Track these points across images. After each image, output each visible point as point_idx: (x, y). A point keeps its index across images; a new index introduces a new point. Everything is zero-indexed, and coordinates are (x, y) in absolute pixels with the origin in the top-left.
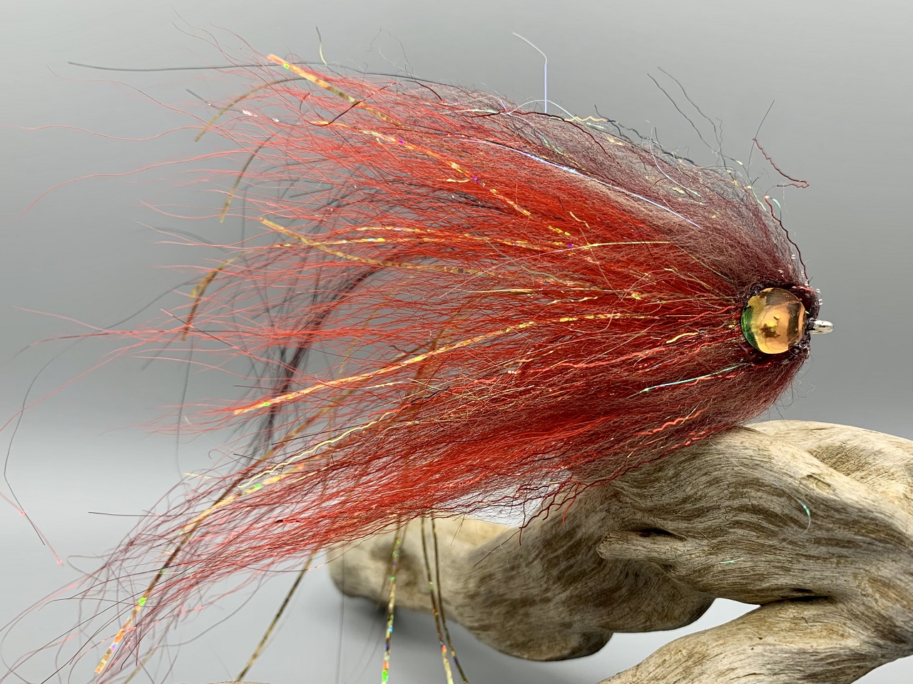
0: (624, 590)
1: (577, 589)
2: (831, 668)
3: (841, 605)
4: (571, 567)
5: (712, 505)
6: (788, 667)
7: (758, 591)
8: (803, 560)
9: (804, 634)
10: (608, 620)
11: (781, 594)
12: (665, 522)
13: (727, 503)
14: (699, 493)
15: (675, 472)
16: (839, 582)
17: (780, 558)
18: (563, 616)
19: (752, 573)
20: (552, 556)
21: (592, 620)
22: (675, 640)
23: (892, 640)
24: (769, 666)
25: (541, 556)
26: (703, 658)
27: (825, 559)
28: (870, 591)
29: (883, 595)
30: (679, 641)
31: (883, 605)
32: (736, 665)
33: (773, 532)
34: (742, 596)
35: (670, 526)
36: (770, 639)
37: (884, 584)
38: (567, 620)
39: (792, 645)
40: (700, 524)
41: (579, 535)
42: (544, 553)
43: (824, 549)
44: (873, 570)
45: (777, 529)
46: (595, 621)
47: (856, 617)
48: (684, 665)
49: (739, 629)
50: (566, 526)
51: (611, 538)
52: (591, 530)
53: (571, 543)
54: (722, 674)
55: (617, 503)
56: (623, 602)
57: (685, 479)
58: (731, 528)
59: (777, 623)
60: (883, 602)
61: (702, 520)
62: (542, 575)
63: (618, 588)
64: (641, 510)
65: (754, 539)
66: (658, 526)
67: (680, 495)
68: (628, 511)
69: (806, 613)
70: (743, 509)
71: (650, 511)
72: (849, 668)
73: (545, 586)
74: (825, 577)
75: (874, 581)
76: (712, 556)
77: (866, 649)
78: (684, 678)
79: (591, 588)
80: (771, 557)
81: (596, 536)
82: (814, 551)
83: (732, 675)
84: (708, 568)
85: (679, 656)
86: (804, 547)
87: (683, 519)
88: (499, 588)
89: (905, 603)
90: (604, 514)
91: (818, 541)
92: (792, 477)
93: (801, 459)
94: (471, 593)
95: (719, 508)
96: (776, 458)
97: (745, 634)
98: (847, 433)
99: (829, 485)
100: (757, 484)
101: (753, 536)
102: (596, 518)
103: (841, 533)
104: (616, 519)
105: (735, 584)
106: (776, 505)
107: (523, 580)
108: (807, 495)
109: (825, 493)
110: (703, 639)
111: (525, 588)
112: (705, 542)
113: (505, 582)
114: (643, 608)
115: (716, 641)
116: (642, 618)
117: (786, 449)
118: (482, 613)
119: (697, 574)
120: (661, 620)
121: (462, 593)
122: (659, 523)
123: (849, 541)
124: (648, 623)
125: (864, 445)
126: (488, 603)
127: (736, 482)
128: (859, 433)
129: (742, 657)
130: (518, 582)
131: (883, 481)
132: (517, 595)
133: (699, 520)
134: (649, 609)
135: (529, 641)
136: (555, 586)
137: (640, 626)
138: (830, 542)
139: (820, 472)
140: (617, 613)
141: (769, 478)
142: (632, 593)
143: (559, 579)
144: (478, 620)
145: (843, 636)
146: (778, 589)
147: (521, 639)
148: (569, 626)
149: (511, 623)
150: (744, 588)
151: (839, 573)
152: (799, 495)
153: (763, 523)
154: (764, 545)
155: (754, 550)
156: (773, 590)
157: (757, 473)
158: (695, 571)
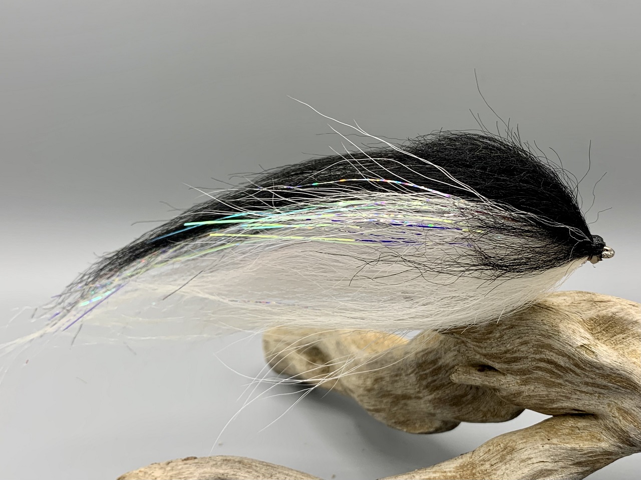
0: (469, 397)
1: (438, 394)
2: (591, 459)
3: (601, 421)
4: (435, 381)
5: (523, 356)
6: (564, 458)
7: (550, 409)
8: (578, 393)
9: (577, 437)
10: (459, 415)
11: (565, 411)
12: (494, 363)
13: (532, 356)
14: (515, 349)
15: (500, 335)
16: (599, 408)
17: (564, 391)
18: (430, 408)
19: (547, 398)
20: (422, 373)
21: (448, 414)
22: (497, 437)
23: (628, 445)
24: (552, 457)
25: (415, 372)
26: (513, 450)
27: (591, 394)
28: (617, 415)
29: (624, 418)
30: (499, 437)
31: (624, 424)
32: (532, 456)
33: (560, 375)
34: (541, 411)
35: (497, 366)
36: (555, 441)
37: (625, 412)
38: (432, 411)
39: (567, 445)
40: (516, 366)
41: (440, 363)
42: (417, 370)
43: (590, 388)
44: (619, 403)
45: (562, 374)
46: (450, 415)
47: (609, 429)
48: (501, 453)
49: (537, 433)
50: (431, 357)
51: (459, 371)
52: (448, 361)
53: (435, 367)
54: (523, 461)
55: (464, 347)
56: (468, 404)
57: (506, 340)
58: (534, 370)
59: (561, 430)
60: (623, 422)
61: (517, 364)
62: (415, 383)
63: (466, 395)
64: (479, 353)
65: (548, 378)
66: (489, 364)
67: (503, 349)
68: (471, 353)
69: (579, 424)
70: (541, 360)
71: (485, 355)
72: (602, 459)
73: (418, 390)
74: (590, 404)
75: (619, 409)
76: (522, 386)
77: (612, 449)
78: (501, 462)
79: (448, 394)
80: (559, 390)
81: (451, 365)
82: (584, 389)
83: (530, 462)
84: (520, 393)
85: (499, 448)
86: (579, 386)
87: (505, 362)
88: (387, 386)
89: (636, 424)
90: (456, 353)
91: (587, 384)
92: (571, 346)
93: (578, 333)
94: (369, 388)
95: (527, 358)
96: (562, 332)
97: (540, 436)
98: (618, 307)
99: (594, 352)
100: (550, 348)
101: (547, 376)
102: (451, 354)
103: (600, 381)
104: (464, 357)
105: (536, 404)
106: (561, 361)
107: (403, 384)
108: (579, 358)
109: (590, 357)
110: (514, 437)
111: (404, 388)
112: (518, 377)
113: (391, 383)
114: (481, 408)
115: (522, 440)
116: (480, 415)
117: (570, 326)
118: (375, 401)
119: (513, 396)
120: (493, 417)
121: (362, 387)
122: (490, 363)
123: (605, 386)
124: (484, 418)
125: (626, 317)
126: (379, 396)
127: (537, 345)
128: (625, 307)
129: (536, 451)
130: (400, 384)
131: (636, 342)
132: (399, 392)
133: (515, 364)
134: (485, 409)
135: (408, 420)
136: (424, 391)
137: (479, 420)
138: (594, 385)
139: (589, 343)
140: (464, 411)
141: (557, 345)
142: (474, 398)
143: (427, 387)
144: (374, 405)
145: (599, 440)
146: (563, 409)
147: (402, 419)
148: (433, 415)
149: (395, 409)
150: (541, 406)
151: (599, 402)
152: (574, 358)
153: (554, 370)
154: (554, 382)
155: (548, 384)
156: (559, 409)
157: (550, 341)
158: (511, 394)
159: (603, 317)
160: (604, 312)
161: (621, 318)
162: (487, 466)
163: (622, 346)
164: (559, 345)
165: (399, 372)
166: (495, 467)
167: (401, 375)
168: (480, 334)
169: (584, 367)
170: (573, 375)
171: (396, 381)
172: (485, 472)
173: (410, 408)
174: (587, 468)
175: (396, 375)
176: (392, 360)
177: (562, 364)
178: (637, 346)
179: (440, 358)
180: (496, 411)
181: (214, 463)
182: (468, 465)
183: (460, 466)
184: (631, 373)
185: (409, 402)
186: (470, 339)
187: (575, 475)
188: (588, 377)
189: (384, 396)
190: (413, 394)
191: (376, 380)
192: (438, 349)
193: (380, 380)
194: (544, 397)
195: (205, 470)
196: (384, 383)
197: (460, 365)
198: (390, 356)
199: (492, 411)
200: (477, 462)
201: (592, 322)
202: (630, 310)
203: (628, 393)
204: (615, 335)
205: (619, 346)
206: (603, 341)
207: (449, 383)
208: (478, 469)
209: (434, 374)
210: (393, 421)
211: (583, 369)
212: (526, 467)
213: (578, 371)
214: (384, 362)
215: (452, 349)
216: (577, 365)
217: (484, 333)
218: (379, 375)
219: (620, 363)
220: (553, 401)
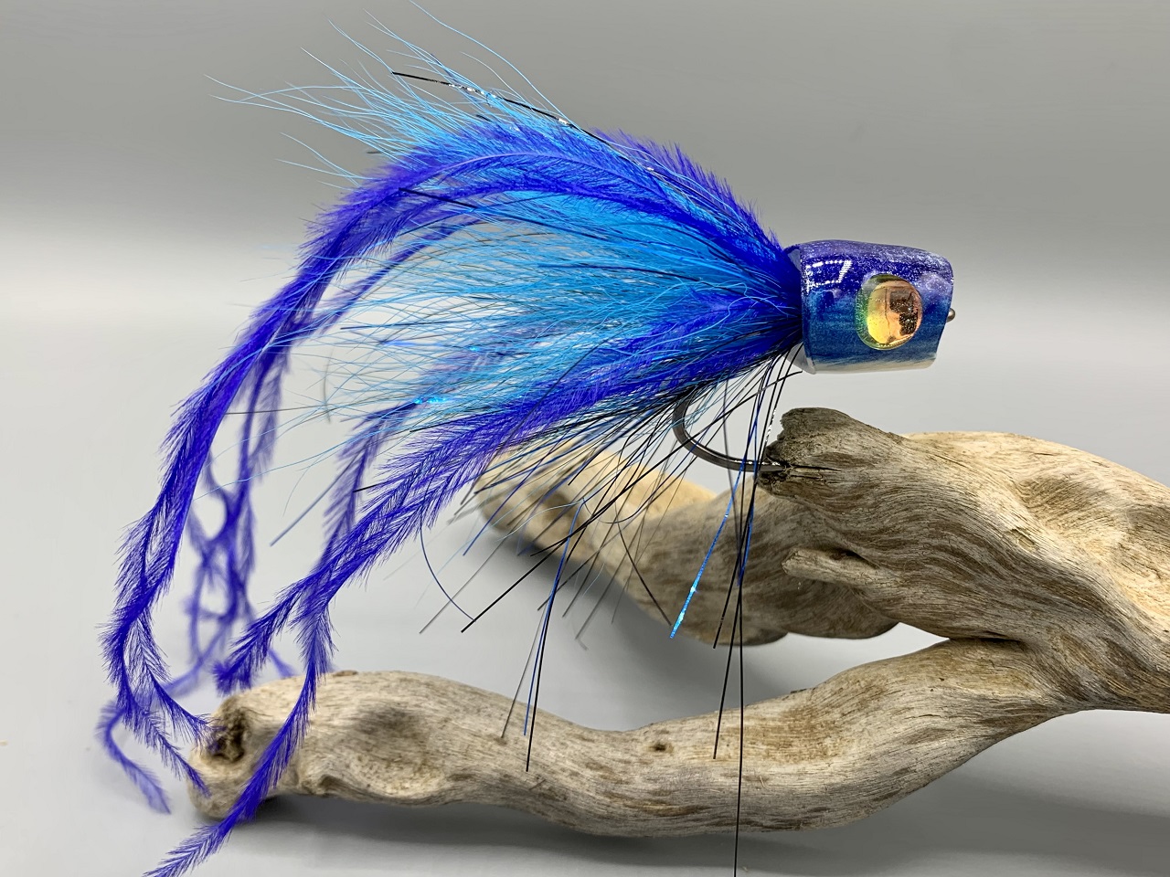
0: (810, 595)
1: (759, 587)
2: (1010, 715)
3: (1032, 655)
5: (909, 539)
6: (966, 712)
7: (948, 628)
8: (998, 606)
9: (989, 678)
10: (789, 622)
11: (972, 634)
12: (859, 547)
13: (926, 540)
14: (898, 527)
15: (874, 503)
16: (1032, 633)
17: (975, 601)
19: (943, 610)
22: (855, 668)
23: (1075, 697)
24: (946, 709)
25: (723, 550)
26: (881, 693)
27: (1020, 610)
28: (1061, 647)
29: (1073, 653)
30: (858, 670)
31: (1072, 663)
32: (913, 705)
33: (970, 575)
34: (932, 629)
35: (863, 552)
36: (952, 682)
37: (1076, 644)
38: (746, 612)
39: (973, 690)
40: (895, 555)
41: (766, 539)
42: (725, 548)
43: (1020, 600)
44: (1067, 628)
45: (974, 574)
46: (774, 621)
47: (1044, 668)
48: (861, 697)
49: (923, 666)
51: (799, 556)
52: (780, 538)
54: (898, 712)
55: (810, 516)
56: (807, 606)
57: (884, 511)
58: (927, 563)
59: (963, 663)
60: (1070, 658)
61: (898, 552)
62: (721, 567)
63: (804, 592)
64: (835, 530)
65: (949, 578)
66: (850, 548)
67: (877, 525)
68: (821, 528)
69: (994, 656)
70: (941, 548)
71: (845, 534)
72: (1029, 717)
74: (1017, 626)
75: (1066, 638)
76: (903, 589)
77: (1048, 702)
78: (859, 710)
79: (773, 590)
80: (966, 599)
81: (784, 544)
82: (1010, 600)
83: (908, 715)
84: (898, 599)
85: (857, 687)
86: (1001, 595)
87: (879, 548)
89: (1093, 665)
90: (795, 525)
91: (1015, 593)
92: (995, 529)
93: (1010, 509)
94: (643, 567)
95: (916, 543)
96: (983, 506)
97: (928, 672)
98: (1074, 465)
99: (1033, 543)
100: (959, 529)
101: (949, 575)
102: (786, 527)
103: (1040, 591)
104: (807, 532)
105: (924, 618)
106: (976, 553)
108: (1008, 550)
109: (1027, 551)
110: (884, 672)
112: (898, 573)
113: (681, 564)
114: (828, 615)
115: (898, 677)
116: (826, 625)
117: (996, 495)
119: (886, 603)
120: (846, 630)
122: (853, 547)
123: (1045, 599)
124: (832, 631)
125: (1088, 482)
127: (937, 523)
128: (1087, 466)
129: (920, 697)
131: (1100, 526)
133: (895, 551)
134: (835, 617)
137: (824, 633)
138: (1027, 596)
139: (1026, 526)
140: (799, 617)
141: (971, 526)
142: (818, 598)
145: (1027, 685)
146: (969, 630)
150: (933, 623)
151: (1032, 624)
152: (1000, 549)
153: (961, 566)
154: (959, 586)
155: (948, 589)
156: (963, 629)
157: (961, 519)
158: (884, 600)
159: (1047, 481)
160: (1050, 473)
161: (1078, 484)
162: (836, 715)
163: (1077, 531)
164: (975, 527)
165: (695, 547)
166: (849, 719)
167: (697, 551)
168: (841, 499)
169: (1014, 566)
170: (993, 577)
171: (689, 560)
172: (832, 725)
174: (1002, 730)
175: (690, 552)
176: (684, 527)
177: (977, 557)
178: (1102, 534)
179: (766, 531)
180: (852, 622)
181: (386, 683)
182: (803, 710)
183: (790, 711)
184: (1093, 581)
186: (823, 505)
187: (982, 739)
188: (1019, 582)
189: (667, 582)
190: (716, 583)
191: (657, 557)
192: (765, 517)
193: (663, 557)
194: (940, 609)
195: (370, 694)
196: (668, 562)
197: (800, 544)
198: (680, 519)
199: (846, 620)
200: (819, 707)
201: (1029, 488)
202: (1095, 472)
203: (1084, 613)
204: (1066, 513)
205: (1071, 531)
206: (1045, 520)
207: (777, 572)
208: (821, 719)
209: (754, 555)
211: (1012, 569)
212: (901, 722)
213: (1003, 571)
214: (671, 529)
215: (789, 519)
216: (1001, 562)
217: (846, 498)
218: (662, 548)
219: (1077, 564)
220: (953, 617)
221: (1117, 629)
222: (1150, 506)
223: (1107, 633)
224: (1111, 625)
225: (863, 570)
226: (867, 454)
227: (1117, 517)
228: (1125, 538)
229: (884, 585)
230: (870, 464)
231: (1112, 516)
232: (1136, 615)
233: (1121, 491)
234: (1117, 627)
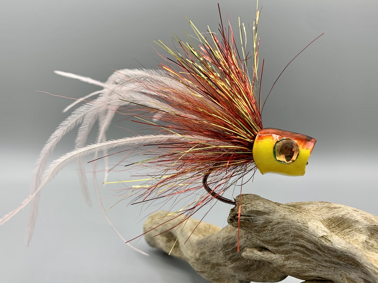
0: (255, 266)
1: (236, 264)
4: (234, 256)
5: (285, 242)
7: (303, 276)
8: (321, 266)
10: (248, 277)
11: (313, 278)
12: (268, 246)
13: (291, 242)
14: (281, 237)
15: (271, 229)
16: (335, 277)
17: (312, 265)
18: (232, 272)
19: (301, 269)
20: (227, 251)
21: (242, 276)
25: (223, 250)
27: (329, 268)
33: (309, 255)
34: (298, 277)
35: (270, 248)
38: (233, 274)
40: (282, 249)
41: (237, 245)
42: (223, 249)
43: (329, 264)
44: (348, 274)
45: (310, 254)
46: (243, 277)
50: (231, 241)
51: (247, 251)
52: (241, 244)
53: (234, 247)
55: (250, 235)
56: (255, 270)
57: (275, 232)
58: (293, 251)
61: (282, 247)
62: (223, 257)
63: (253, 265)
64: (259, 240)
65: (302, 256)
67: (273, 237)
68: (254, 239)
70: (297, 245)
71: (263, 241)
73: (224, 261)
74: (329, 274)
75: (348, 278)
76: (286, 261)
79: (242, 264)
80: (309, 264)
81: (243, 247)
82: (324, 264)
84: (284, 266)
86: (321, 262)
87: (275, 246)
88: (207, 258)
90: (245, 239)
91: (326, 261)
92: (315, 236)
93: (320, 228)
94: (197, 258)
95: (288, 243)
96: (310, 228)
98: (345, 211)
99: (330, 241)
100: (302, 237)
101: (301, 255)
102: (243, 240)
103: (335, 260)
104: (250, 241)
105: (295, 273)
106: (309, 246)
107: (217, 257)
108: (321, 244)
109: (328, 244)
111: (217, 259)
112: (283, 256)
113: (210, 256)
114: (262, 273)
116: (262, 278)
117: (315, 223)
118: (201, 266)
119: (280, 267)
120: (269, 279)
121: (194, 258)
122: (266, 246)
123: (337, 263)
124: (264, 280)
125: (351, 218)
126: (203, 263)
127: (294, 235)
128: (350, 212)
130: (215, 257)
131: (357, 234)
132: (214, 262)
134: (265, 274)
135: (220, 279)
136: (229, 261)
137: (261, 280)
138: (330, 262)
139: (327, 235)
140: (252, 274)
141: (306, 236)
142: (258, 267)
143: (230, 259)
144: (200, 269)
146: (311, 276)
147: (217, 278)
148: (234, 276)
149: (213, 271)
150: (298, 274)
151: (335, 273)
152: (318, 244)
153: (305, 251)
154: (305, 259)
155: (302, 261)
156: (309, 276)
157: (302, 233)
158: (279, 266)
159: (336, 218)
160: (337, 215)
161: (348, 218)
163: (349, 236)
164: (308, 236)
167: (215, 251)
168: (259, 228)
169: (324, 250)
170: (317, 255)
171: (212, 255)
173: (221, 271)
175: (213, 251)
176: (210, 242)
177: (310, 248)
178: (358, 237)
179: (236, 242)
180: (271, 275)
184: (355, 255)
185: (220, 268)
186: (253, 230)
188: (327, 257)
189: (206, 263)
190: (222, 263)
191: (202, 254)
192: (235, 236)
193: (204, 254)
194: (299, 269)
196: (206, 256)
197: (248, 246)
198: (209, 239)
199: (269, 275)
201: (329, 221)
202: (353, 214)
203: (353, 268)
204: (344, 230)
205: (347, 236)
206: (336, 233)
207: (242, 258)
209: (233, 251)
210: (212, 278)
211: (323, 252)
213: (320, 253)
214: (206, 243)
215: (243, 236)
217: (261, 227)
218: (203, 251)
219: (348, 249)
220: (305, 271)
221: (366, 274)
222: (375, 225)
223: (363, 276)
224: (364, 272)
225: (270, 255)
226: (267, 210)
227: (363, 230)
228: (368, 238)
229: (278, 260)
230: (268, 214)
231: (361, 230)
232: (373, 268)
233: (364, 220)
234: (366, 273)
